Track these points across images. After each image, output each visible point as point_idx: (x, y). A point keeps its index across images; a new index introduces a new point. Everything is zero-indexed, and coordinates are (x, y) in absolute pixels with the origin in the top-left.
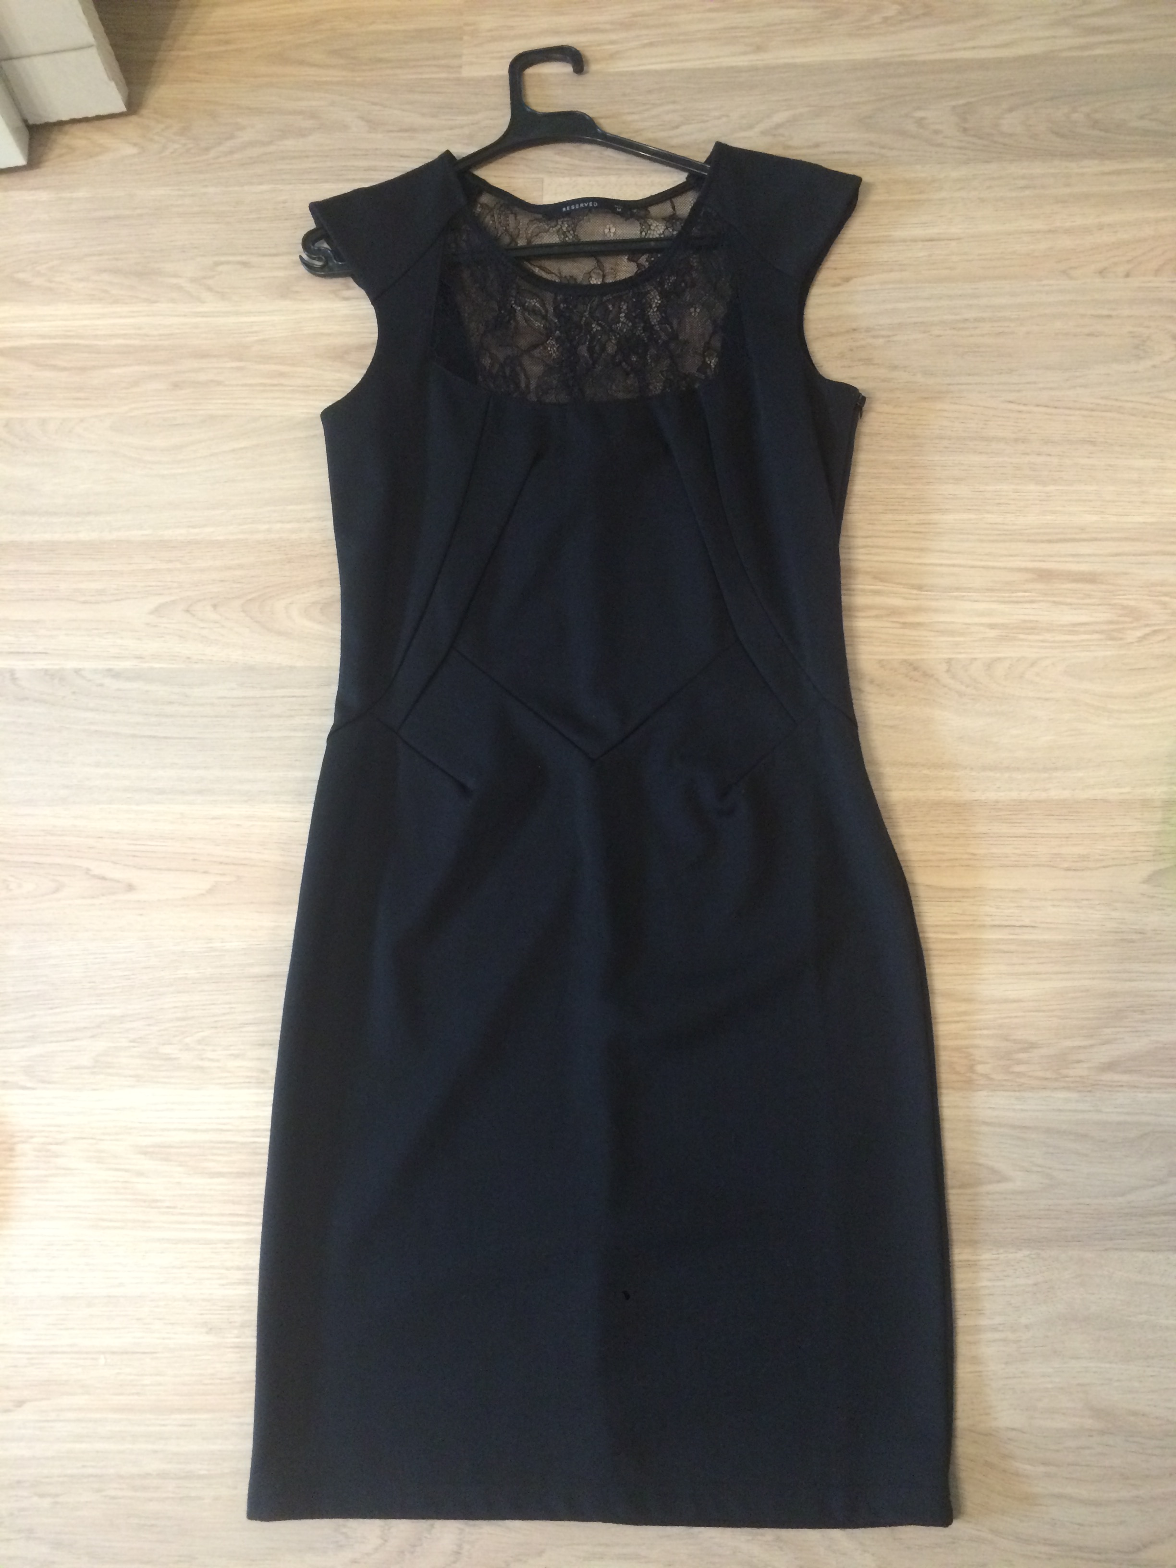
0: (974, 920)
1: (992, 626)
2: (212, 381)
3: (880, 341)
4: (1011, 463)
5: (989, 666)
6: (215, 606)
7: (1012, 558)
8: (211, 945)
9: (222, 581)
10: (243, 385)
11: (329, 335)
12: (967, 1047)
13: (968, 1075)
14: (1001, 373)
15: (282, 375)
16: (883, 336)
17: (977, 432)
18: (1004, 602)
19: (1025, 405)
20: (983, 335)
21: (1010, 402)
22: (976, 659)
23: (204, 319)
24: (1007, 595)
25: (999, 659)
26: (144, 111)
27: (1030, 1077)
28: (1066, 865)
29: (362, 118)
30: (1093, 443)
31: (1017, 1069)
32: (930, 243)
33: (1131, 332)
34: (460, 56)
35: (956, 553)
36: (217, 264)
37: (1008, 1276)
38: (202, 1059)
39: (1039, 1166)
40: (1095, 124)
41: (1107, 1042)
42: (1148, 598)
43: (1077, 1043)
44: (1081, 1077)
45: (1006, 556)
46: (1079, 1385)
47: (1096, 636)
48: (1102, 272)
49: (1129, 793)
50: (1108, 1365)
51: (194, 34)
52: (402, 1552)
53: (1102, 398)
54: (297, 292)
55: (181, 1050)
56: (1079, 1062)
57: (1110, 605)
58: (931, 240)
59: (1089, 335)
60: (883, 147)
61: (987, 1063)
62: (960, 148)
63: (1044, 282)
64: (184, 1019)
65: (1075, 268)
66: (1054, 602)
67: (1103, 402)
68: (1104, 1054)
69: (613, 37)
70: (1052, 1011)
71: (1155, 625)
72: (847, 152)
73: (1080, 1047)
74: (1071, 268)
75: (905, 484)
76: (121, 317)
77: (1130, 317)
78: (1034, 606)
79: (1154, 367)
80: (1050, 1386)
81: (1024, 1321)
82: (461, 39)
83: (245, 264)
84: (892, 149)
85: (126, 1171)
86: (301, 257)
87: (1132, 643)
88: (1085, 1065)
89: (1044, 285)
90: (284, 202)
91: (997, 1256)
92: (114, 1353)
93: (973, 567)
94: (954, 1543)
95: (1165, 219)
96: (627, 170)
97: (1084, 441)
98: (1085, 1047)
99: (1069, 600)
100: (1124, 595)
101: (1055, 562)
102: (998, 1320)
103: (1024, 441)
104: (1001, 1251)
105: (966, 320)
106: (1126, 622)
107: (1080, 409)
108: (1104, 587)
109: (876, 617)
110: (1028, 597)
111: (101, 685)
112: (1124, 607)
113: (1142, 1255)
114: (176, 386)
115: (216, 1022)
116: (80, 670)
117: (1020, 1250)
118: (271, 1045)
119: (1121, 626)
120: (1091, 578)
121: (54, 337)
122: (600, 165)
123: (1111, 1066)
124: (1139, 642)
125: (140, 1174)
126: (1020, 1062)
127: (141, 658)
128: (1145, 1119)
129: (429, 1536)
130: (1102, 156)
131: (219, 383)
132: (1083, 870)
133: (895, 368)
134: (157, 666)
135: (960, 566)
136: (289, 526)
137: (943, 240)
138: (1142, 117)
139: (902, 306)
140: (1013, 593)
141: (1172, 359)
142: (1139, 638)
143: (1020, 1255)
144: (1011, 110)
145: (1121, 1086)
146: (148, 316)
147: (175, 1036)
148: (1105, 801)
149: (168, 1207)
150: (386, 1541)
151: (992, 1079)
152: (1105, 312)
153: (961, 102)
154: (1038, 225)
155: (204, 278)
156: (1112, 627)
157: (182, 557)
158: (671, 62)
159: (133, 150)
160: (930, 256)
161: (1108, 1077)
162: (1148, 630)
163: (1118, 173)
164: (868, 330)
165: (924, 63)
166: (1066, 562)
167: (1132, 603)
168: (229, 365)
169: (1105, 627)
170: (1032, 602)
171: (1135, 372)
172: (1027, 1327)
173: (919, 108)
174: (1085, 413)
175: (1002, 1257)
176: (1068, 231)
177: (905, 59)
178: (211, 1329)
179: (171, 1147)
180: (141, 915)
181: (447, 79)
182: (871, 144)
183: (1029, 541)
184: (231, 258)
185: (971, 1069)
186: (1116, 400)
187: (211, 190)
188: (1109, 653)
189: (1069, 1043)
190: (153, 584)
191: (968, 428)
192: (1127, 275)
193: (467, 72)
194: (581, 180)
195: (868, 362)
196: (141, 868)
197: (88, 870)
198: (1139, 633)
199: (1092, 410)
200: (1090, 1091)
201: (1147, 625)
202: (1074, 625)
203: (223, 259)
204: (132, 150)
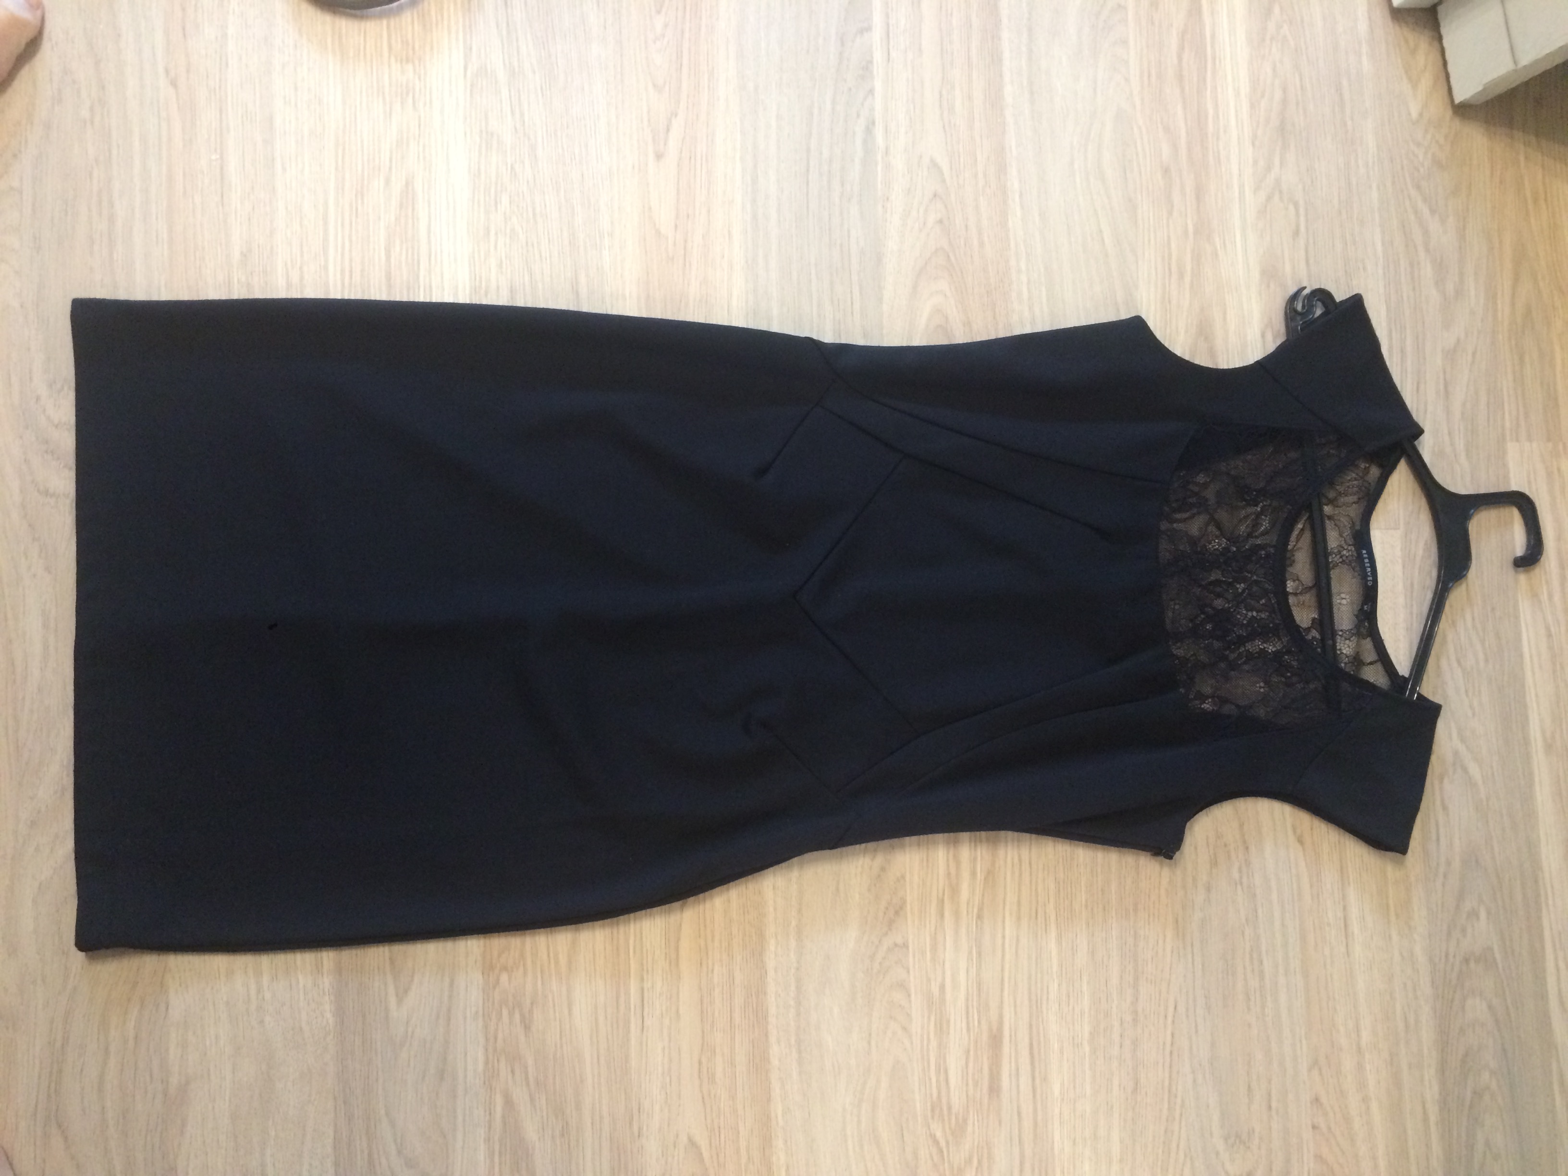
0: (648, 971)
1: (942, 988)
2: (1172, 206)
3: (1236, 875)
4: (1111, 1008)
5: (902, 986)
6: (941, 221)
7: (1012, 1009)
8: (606, 235)
9: (966, 226)
10: (1169, 237)
11: (1225, 319)
12: (524, 965)
13: (498, 965)
14: (1206, 997)
15: (1181, 276)
16: (1241, 878)
17: (1143, 973)
18: (967, 1000)
19: (1173, 1022)
20: (1245, 980)
21: (1175, 1008)
22: (908, 972)
23: (1237, 194)
24: (975, 1003)
25: (909, 995)
26: (1457, 123)
27: (497, 1025)
28: (704, 1060)
29: (1458, 340)
30: (1135, 1090)
31: (505, 1012)
32: (1342, 925)
33: (1253, 1131)
34: (1529, 439)
35: (1017, 952)
36: (1296, 205)
37: (308, 1004)
38: (496, 234)
39: (413, 1033)
40: (1478, 1094)
41: (532, 1100)
42: (976, 1144)
43: (531, 1070)
44: (498, 1075)
45: (1015, 1002)
46: (209, 1070)
47: (935, 1095)
48: (1317, 1100)
49: (777, 1124)
50: (227, 1098)
51: (1543, 166)
52: (47, 442)
53: (1183, 1101)
54: (1268, 286)
55: (505, 214)
56: (513, 1072)
57: (968, 1107)
58: (1346, 926)
59: (1249, 1087)
60: (1445, 876)
61: (510, 982)
62: (1447, 955)
63: (1304, 1042)
64: (534, 214)
65: (1321, 1074)
66: (968, 1051)
67: (1179, 1101)
68: (520, 1095)
69: (1557, 598)
70: (562, 1046)
71: (948, 1152)
72: (1438, 840)
73: (526, 1073)
74: (1320, 1069)
75: (1086, 901)
76: (1236, 111)
77: (1270, 1128)
78: (964, 1031)
79: (1217, 1154)
80: (208, 1043)
81: (268, 1019)
82: (1549, 440)
83: (1296, 233)
84: (1443, 885)
85: (390, 168)
86: (1305, 288)
87: (929, 1129)
88: (510, 1077)
89: (1301, 1041)
90: (1365, 269)
91: (327, 994)
92: (222, 168)
93: (1003, 970)
94: (63, 953)
95: (1376, 1166)
96: (1411, 613)
97: (1137, 1082)
98: (527, 1078)
99: (971, 1065)
100: (978, 1121)
101: (1010, 1052)
102: (268, 995)
103: (1135, 1021)
104: (332, 998)
105: (1261, 962)
106: (950, 1124)
107: (1170, 1077)
108: (986, 1101)
109: (949, 874)
110: (974, 1026)
111: (858, 116)
112: (965, 1121)
113: (331, 1132)
114: (1166, 171)
115: (533, 245)
116: (873, 95)
117: (333, 1016)
118: (512, 298)
119: (946, 1118)
120: (994, 1089)
121: (1213, 46)
122: (1416, 586)
123: (509, 1103)
124: (931, 1135)
125: (388, 181)
126: (511, 1014)
127: (887, 153)
128: (459, 1136)
129: (61, 466)
130: (1443, 1103)
131: (1170, 213)
132: (700, 1077)
133: (1208, 889)
134: (879, 168)
135: (1003, 956)
136: (1025, 290)
137: (1346, 938)
138: (1487, 1143)
139: (1274, 896)
140: (977, 1009)
141: (1227, 1173)
142: (935, 1136)
143: (329, 1015)
144: (1490, 1007)
145: (490, 1114)
146: (1239, 139)
147: (518, 206)
148: (769, 1100)
149: (357, 209)
150: (57, 427)
151: (494, 988)
152: (1274, 1104)
153: (1498, 956)
154: (1366, 1036)
155: (1281, 192)
156: (945, 1108)
157: (990, 187)
158: (1531, 657)
159: (1414, 115)
160: (1329, 925)
161: (499, 1101)
162: (943, 1143)
163: (1426, 1119)
164: (1248, 863)
165: (1539, 918)
166: (1010, 1063)
167: (970, 1129)
168: (1189, 222)
169: (944, 1100)
170: (968, 1030)
171: (1211, 1134)
172: (262, 1022)
173: (1489, 913)
174: (1167, 1083)
175: (327, 998)
176: (1360, 1067)
177: (1543, 899)
178: (245, 256)
179: (413, 210)
180: (633, 167)
181: (1503, 427)
182: (1449, 863)
183: (1031, 1026)
184: (1302, 219)
185: (505, 968)
186: (1181, 1115)
187: (1375, 194)
188: (918, 1105)
189: (530, 1062)
190: (962, 160)
191: (1147, 964)
192: (1314, 1127)
193: (1512, 449)
194: (1398, 568)
195: (1214, 863)
196: (678, 165)
197: (676, 116)
198: (939, 1134)
199: (1169, 1091)
200: (485, 1083)
201: (947, 1143)
202: (946, 1071)
203: (1302, 211)
204: (1415, 111)
